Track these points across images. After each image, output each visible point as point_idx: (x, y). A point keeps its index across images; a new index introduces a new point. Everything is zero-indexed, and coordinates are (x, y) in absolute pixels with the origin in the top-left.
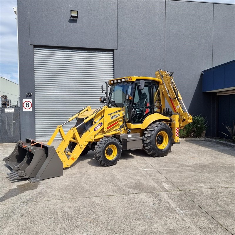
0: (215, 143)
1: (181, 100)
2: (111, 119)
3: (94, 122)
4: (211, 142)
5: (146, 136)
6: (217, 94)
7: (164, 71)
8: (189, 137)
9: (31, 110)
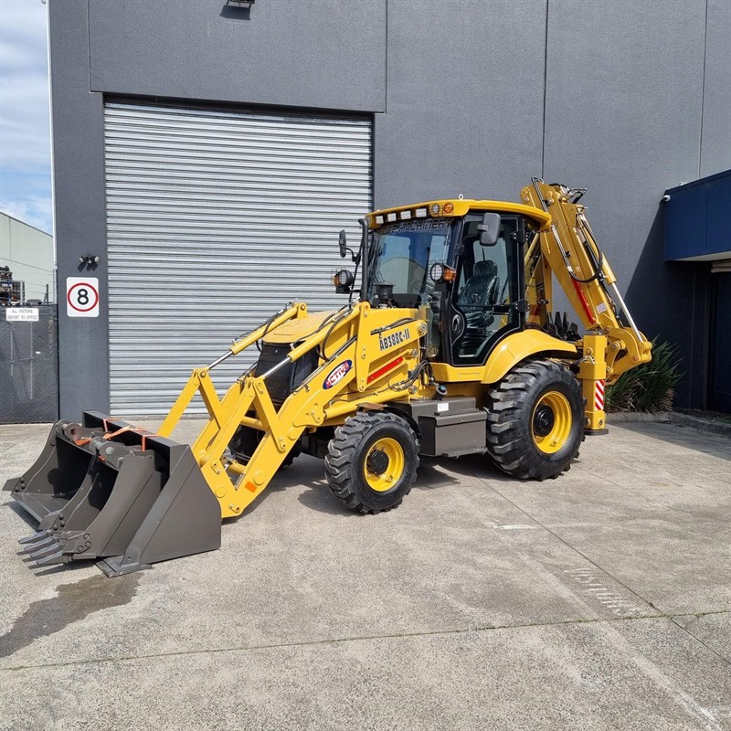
0: (709, 430)
1: (614, 284)
2: (382, 347)
3: (325, 358)
4: (695, 427)
5: (496, 406)
6: (712, 268)
7: (551, 185)
8: (619, 410)
9: (95, 313)
